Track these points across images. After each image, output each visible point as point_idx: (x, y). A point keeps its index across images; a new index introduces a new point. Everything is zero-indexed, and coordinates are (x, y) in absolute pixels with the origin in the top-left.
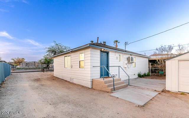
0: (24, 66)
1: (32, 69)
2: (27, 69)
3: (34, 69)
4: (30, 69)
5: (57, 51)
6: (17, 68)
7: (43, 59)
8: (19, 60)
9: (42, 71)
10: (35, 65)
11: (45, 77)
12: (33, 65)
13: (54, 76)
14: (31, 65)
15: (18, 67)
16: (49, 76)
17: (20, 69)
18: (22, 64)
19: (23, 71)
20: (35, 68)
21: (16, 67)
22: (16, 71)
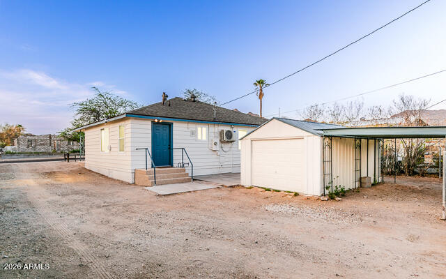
0: (24, 148)
1: (44, 154)
2: (30, 154)
3: (49, 154)
4: (38, 154)
5: (102, 109)
6: (7, 153)
7: (71, 130)
8: (10, 130)
9: (65, 159)
10: (50, 144)
11: (66, 169)
12: (47, 144)
13: (86, 167)
14: (41, 144)
15: (9, 148)
16: (74, 169)
17: (12, 154)
18: (18, 143)
19: (20, 160)
20: (51, 151)
21: (4, 150)
22: (3, 160)
